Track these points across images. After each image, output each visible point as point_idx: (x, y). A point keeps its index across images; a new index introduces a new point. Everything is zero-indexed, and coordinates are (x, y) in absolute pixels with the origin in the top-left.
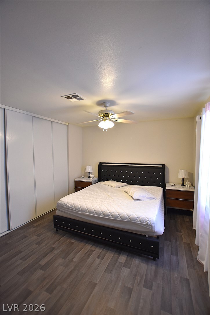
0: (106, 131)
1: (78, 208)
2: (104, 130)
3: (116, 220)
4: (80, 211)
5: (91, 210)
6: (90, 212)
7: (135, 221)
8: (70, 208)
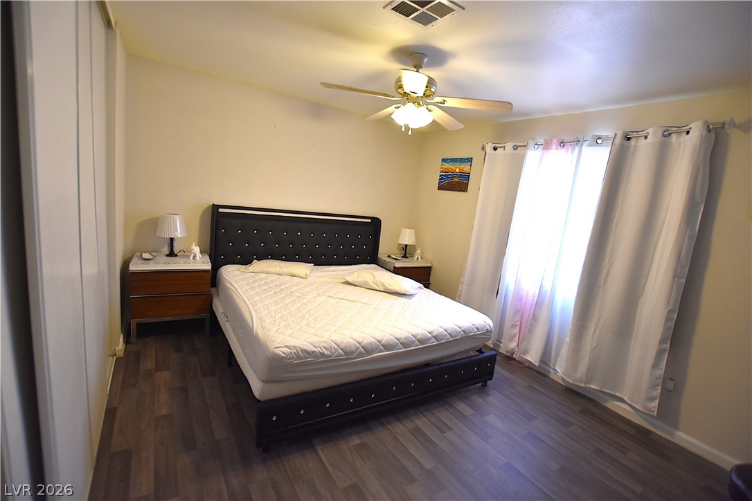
0: (410, 133)
1: (354, 349)
2: (403, 129)
3: (428, 346)
4: (360, 355)
5: (391, 342)
6: (387, 347)
7: (471, 332)
8: (331, 356)
